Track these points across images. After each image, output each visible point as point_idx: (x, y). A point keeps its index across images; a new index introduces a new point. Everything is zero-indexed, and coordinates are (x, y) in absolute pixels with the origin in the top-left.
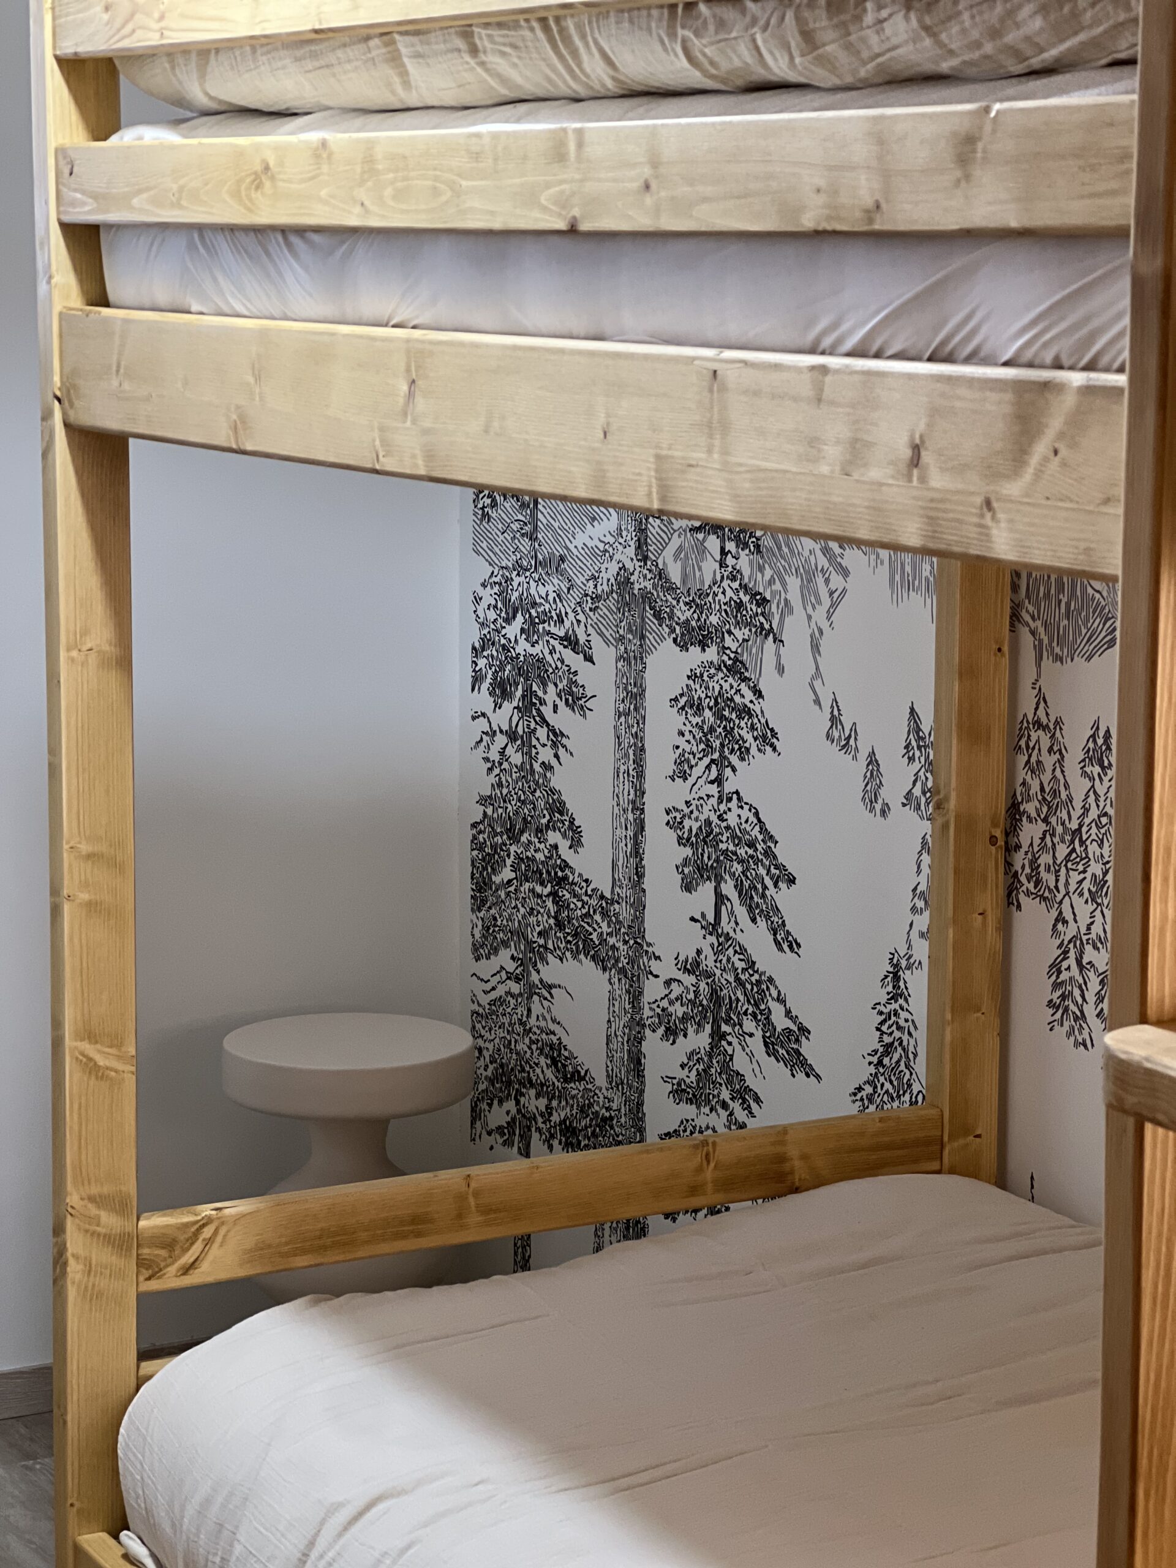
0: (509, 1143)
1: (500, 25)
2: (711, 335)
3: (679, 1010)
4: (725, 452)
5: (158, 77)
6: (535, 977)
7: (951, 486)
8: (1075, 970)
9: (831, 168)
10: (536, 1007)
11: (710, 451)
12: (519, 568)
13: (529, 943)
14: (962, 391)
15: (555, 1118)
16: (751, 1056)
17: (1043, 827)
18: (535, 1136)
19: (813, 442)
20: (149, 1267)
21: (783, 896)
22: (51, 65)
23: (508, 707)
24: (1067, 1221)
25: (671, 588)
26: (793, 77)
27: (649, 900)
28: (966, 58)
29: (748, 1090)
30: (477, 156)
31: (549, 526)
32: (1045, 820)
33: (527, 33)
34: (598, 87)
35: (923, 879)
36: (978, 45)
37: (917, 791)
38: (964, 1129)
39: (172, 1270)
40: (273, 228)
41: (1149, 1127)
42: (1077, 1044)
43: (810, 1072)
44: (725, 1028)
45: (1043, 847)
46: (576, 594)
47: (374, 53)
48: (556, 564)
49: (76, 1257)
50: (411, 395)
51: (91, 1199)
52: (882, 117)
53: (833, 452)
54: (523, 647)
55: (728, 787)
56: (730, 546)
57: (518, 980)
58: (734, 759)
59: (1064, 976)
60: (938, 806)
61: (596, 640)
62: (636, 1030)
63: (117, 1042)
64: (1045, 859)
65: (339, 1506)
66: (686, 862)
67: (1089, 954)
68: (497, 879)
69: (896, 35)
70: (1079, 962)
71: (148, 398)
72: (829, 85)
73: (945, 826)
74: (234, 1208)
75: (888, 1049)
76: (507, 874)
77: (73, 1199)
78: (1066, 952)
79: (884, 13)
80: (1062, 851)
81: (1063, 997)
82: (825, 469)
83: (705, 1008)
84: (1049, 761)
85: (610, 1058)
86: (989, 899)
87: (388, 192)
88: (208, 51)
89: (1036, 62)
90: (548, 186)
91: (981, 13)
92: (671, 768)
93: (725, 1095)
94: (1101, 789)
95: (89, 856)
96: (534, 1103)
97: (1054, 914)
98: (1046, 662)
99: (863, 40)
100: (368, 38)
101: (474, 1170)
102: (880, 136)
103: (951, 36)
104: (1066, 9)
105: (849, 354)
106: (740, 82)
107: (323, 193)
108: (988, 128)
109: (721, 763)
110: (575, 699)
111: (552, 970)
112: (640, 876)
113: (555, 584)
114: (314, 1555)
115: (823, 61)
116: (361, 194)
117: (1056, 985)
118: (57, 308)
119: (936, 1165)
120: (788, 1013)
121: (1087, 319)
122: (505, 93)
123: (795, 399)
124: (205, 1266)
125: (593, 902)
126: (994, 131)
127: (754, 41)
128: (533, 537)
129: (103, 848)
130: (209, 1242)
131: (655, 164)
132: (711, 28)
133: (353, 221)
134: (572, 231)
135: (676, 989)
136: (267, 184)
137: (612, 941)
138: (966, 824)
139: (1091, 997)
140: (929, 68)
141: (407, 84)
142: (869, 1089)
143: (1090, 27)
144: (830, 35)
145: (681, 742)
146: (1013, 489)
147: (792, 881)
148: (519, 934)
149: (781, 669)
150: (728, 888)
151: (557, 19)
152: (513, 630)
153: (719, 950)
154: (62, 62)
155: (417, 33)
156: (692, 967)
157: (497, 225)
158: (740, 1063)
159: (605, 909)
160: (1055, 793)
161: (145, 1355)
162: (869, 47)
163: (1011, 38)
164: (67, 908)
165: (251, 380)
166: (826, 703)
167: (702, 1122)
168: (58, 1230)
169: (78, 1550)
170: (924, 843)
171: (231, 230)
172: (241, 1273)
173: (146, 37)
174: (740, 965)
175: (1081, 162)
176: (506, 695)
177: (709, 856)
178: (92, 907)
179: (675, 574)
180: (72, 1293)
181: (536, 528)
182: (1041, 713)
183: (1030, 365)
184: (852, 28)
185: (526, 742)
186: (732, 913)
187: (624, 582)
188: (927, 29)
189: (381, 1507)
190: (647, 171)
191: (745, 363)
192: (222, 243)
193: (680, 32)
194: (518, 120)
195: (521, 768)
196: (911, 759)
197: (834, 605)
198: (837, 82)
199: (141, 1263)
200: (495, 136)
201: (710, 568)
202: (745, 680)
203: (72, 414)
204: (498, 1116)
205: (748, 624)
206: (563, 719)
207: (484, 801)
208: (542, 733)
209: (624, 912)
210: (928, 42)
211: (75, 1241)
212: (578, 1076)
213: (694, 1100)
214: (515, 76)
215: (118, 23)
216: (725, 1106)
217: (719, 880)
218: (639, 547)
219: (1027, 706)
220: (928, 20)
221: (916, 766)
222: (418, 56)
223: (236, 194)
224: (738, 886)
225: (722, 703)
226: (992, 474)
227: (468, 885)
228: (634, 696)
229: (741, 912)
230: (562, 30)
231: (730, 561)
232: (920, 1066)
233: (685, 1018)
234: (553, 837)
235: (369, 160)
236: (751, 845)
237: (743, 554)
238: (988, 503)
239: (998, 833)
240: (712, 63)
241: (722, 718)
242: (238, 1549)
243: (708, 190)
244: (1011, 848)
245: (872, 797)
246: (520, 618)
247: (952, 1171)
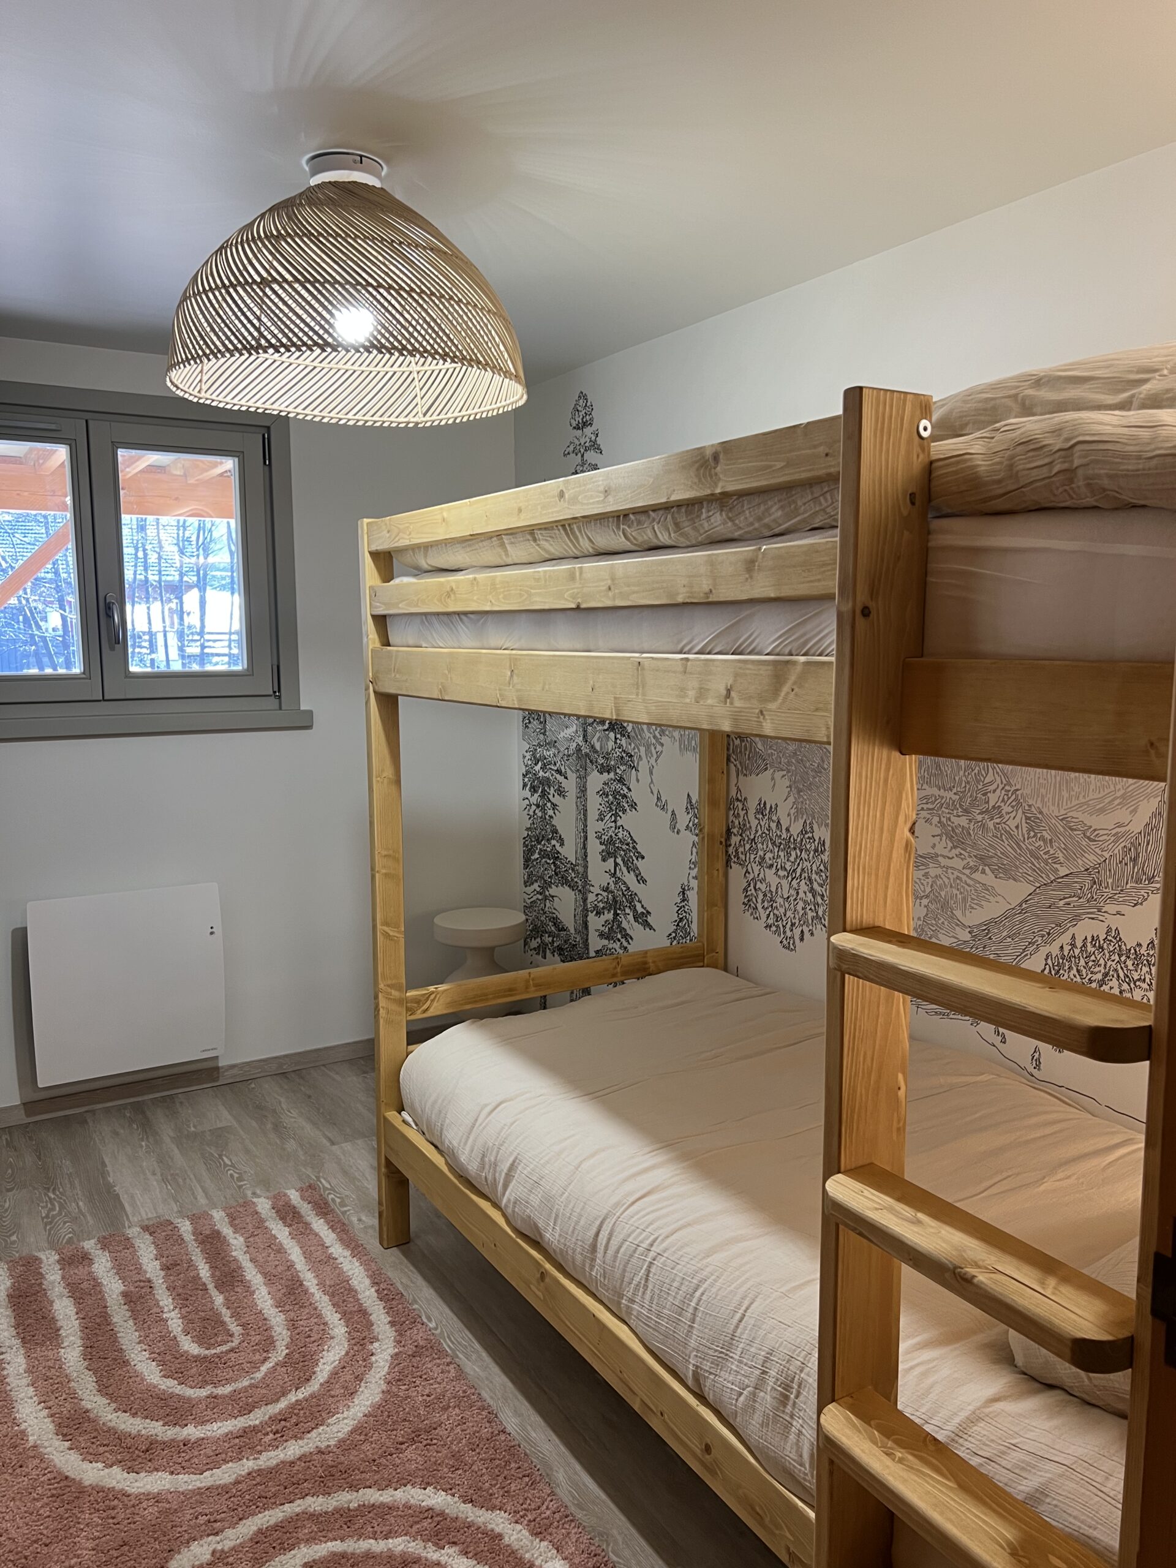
0: (538, 954)
1: (546, 529)
2: (636, 648)
3: (601, 905)
4: (644, 694)
5: (408, 558)
6: (547, 893)
7: (743, 705)
8: (753, 891)
9: (689, 577)
10: (548, 904)
11: (637, 695)
12: (540, 745)
13: (545, 881)
14: (750, 666)
15: (555, 944)
16: (629, 922)
17: (740, 838)
18: (548, 951)
19: (683, 689)
20: (411, 1011)
21: (640, 863)
22: (367, 555)
23: (536, 795)
24: (752, 985)
25: (597, 752)
26: (669, 542)
27: (589, 865)
28: (746, 530)
29: (628, 934)
30: (538, 580)
31: (550, 730)
32: (741, 835)
33: (557, 532)
34: (586, 552)
35: (693, 857)
36: (752, 524)
37: (691, 825)
38: (712, 950)
39: (419, 1011)
40: (455, 613)
41: (847, 976)
42: (754, 918)
43: (651, 928)
44: (618, 912)
45: (740, 845)
46: (561, 755)
47: (494, 543)
48: (553, 744)
49: (383, 1008)
50: (512, 676)
51: (388, 986)
52: (713, 554)
53: (692, 694)
54: (541, 774)
55: (619, 824)
56: (618, 736)
57: (541, 894)
58: (621, 813)
59: (749, 893)
60: (701, 830)
61: (568, 771)
62: (585, 912)
63: (397, 926)
64: (741, 850)
65: (486, 1105)
66: (603, 851)
67: (759, 885)
68: (533, 858)
69: (716, 522)
70: (755, 888)
71: (406, 681)
72: (684, 545)
73: (703, 838)
74: (442, 987)
75: (681, 920)
76: (536, 856)
77: (381, 986)
78: (749, 884)
79: (711, 513)
80: (748, 846)
81: (749, 901)
82: (688, 701)
83: (611, 905)
84: (742, 813)
85: (576, 922)
86: (720, 865)
87: (501, 596)
88: (427, 547)
89: (777, 531)
90: (568, 590)
91: (754, 510)
92: (597, 817)
93: (619, 936)
94: (762, 823)
95: (385, 856)
96: (547, 939)
97: (745, 869)
98: (740, 776)
99: (701, 525)
100: (491, 538)
101: (531, 970)
102: (711, 562)
103: (740, 521)
104: (792, 507)
105: (696, 653)
106: (646, 546)
107: (475, 598)
108: (760, 556)
109: (616, 815)
110: (561, 792)
111: (553, 890)
112: (586, 856)
113: (553, 751)
114: (477, 1124)
115: (685, 535)
116: (490, 597)
117: (746, 897)
118: (371, 647)
119: (701, 964)
120: (642, 906)
121: (804, 634)
122: (547, 556)
123: (675, 672)
124: (431, 1010)
125: (569, 866)
126: (763, 557)
127: (653, 528)
128: (544, 734)
129: (391, 852)
130: (433, 1001)
131: (613, 579)
132: (635, 524)
133: (487, 608)
134: (578, 608)
135: (600, 898)
136: (452, 596)
137: (576, 880)
138: (711, 837)
139: (759, 900)
140: (730, 536)
141: (507, 555)
142: (674, 935)
143: (803, 514)
144: (687, 523)
145: (601, 807)
146: (773, 706)
147: (643, 858)
148: (541, 877)
149: (638, 781)
150: (619, 860)
151: (569, 525)
152: (538, 768)
153: (616, 883)
154: (371, 553)
155: (511, 534)
156: (606, 889)
157: (547, 607)
158: (625, 925)
159: (573, 867)
160: (744, 825)
161: (410, 1042)
162: (703, 528)
163: (766, 520)
164: (377, 875)
165: (447, 672)
166: (656, 793)
167: (610, 946)
168: (376, 997)
169: (385, 1118)
170: (694, 844)
171: (438, 614)
172: (445, 1012)
173: (404, 542)
174: (624, 889)
175: (804, 568)
176: (535, 791)
177: (611, 849)
178: (386, 875)
179: (598, 746)
180: (381, 1021)
181: (545, 731)
182: (739, 795)
183: (778, 655)
184: (696, 521)
185: (543, 808)
186: (620, 870)
187: (579, 749)
188: (730, 519)
189: (503, 1105)
190: (609, 582)
191: (652, 658)
192: (434, 619)
193: (622, 526)
194: (553, 566)
195: (541, 818)
196: (688, 813)
197: (658, 757)
198: (689, 543)
199: (408, 1009)
200: (545, 572)
201: (611, 744)
202: (625, 785)
203: (376, 688)
204: (534, 944)
205: (626, 764)
206: (557, 800)
207: (527, 829)
208: (549, 805)
209: (580, 869)
210: (730, 524)
211: (382, 1002)
212: (563, 929)
213: (607, 938)
214: (552, 549)
215: (393, 537)
216: (619, 940)
217: (616, 857)
218: (584, 737)
219: (733, 793)
220: (730, 515)
221: (690, 815)
222: (512, 543)
223: (440, 600)
224: (623, 860)
225: (616, 793)
226: (763, 699)
227: (522, 860)
228: (583, 791)
229: (624, 869)
230: (571, 529)
231: (618, 741)
232: (694, 927)
233: (603, 908)
234: (553, 842)
235: (493, 584)
236: (628, 844)
237: (623, 739)
238: (761, 712)
239: (723, 840)
240: (635, 538)
241: (616, 798)
242: (447, 1121)
243: (636, 589)
244: (728, 846)
245: (673, 827)
246: (540, 763)
247: (708, 966)
